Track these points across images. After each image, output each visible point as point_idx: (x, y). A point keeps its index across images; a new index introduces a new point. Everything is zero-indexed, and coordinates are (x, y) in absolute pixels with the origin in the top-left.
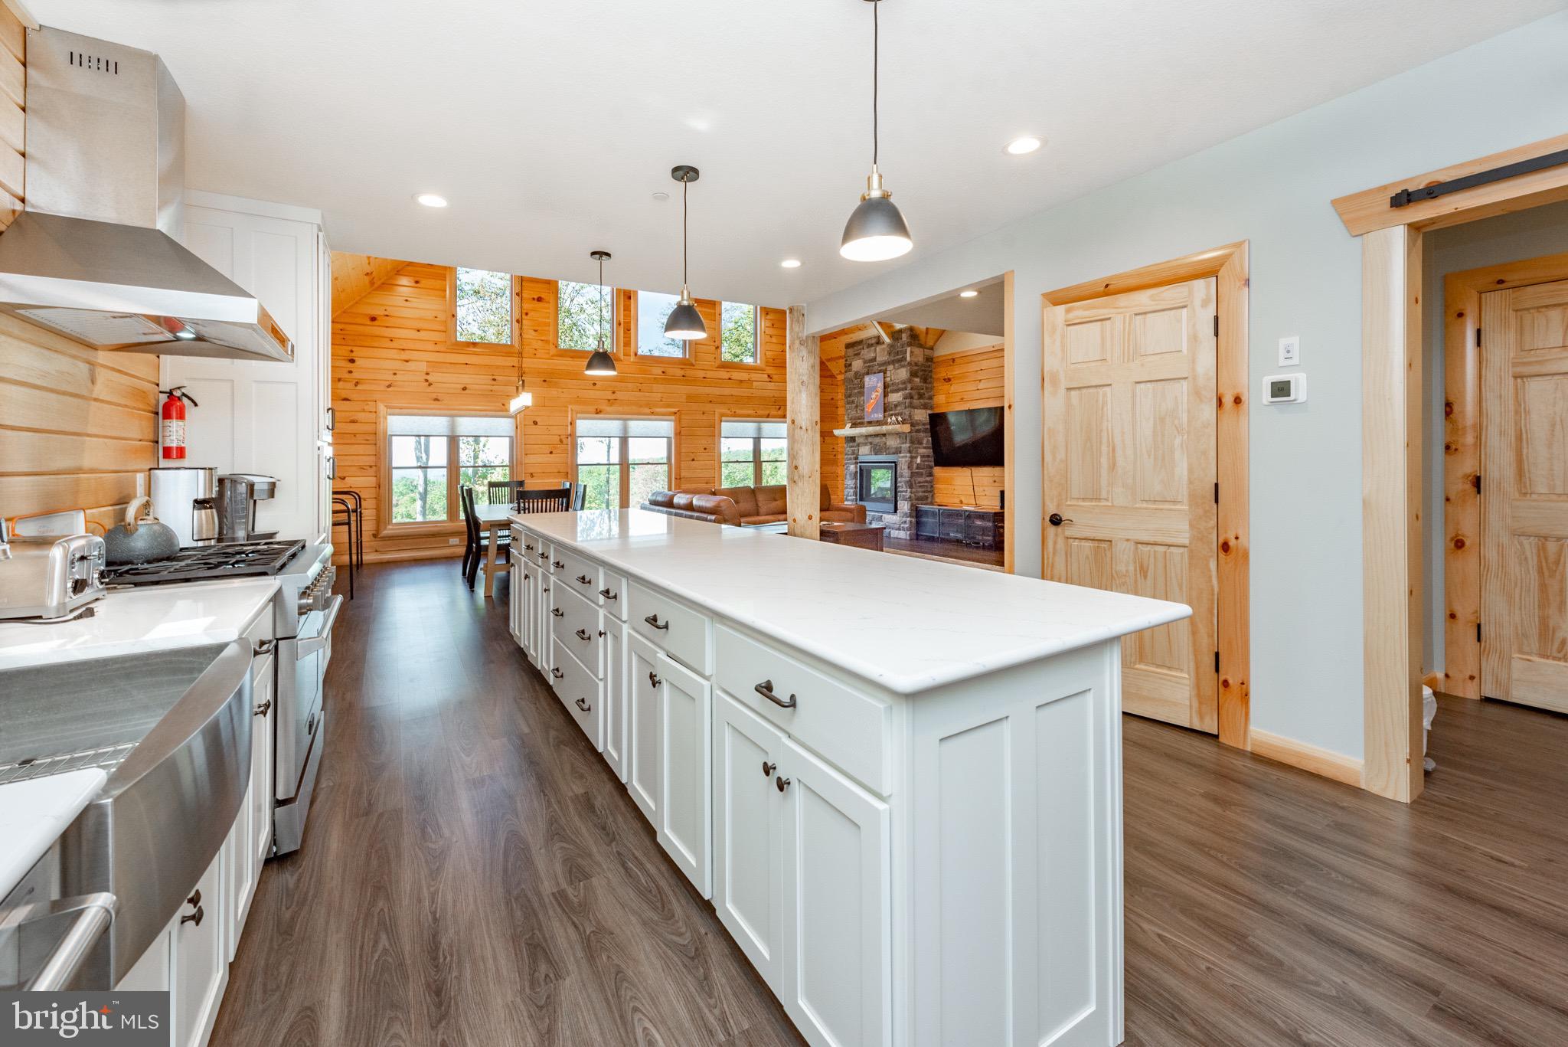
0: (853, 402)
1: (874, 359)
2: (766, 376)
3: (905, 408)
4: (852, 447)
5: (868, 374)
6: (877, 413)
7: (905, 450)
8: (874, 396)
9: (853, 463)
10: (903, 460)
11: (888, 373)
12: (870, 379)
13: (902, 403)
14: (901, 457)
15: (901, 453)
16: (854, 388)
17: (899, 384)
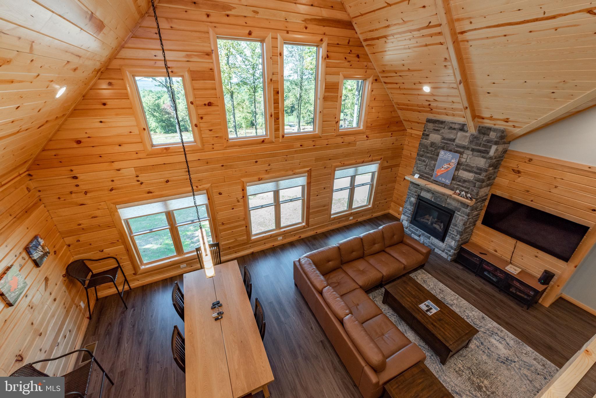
0: (424, 161)
1: (454, 140)
2: (365, 136)
3: (475, 186)
4: (416, 188)
5: (443, 148)
6: (445, 178)
7: (463, 212)
8: (446, 166)
9: (414, 198)
10: (460, 217)
11: (465, 156)
12: (445, 154)
13: (473, 182)
14: (458, 215)
15: (459, 211)
16: (428, 152)
17: (473, 167)
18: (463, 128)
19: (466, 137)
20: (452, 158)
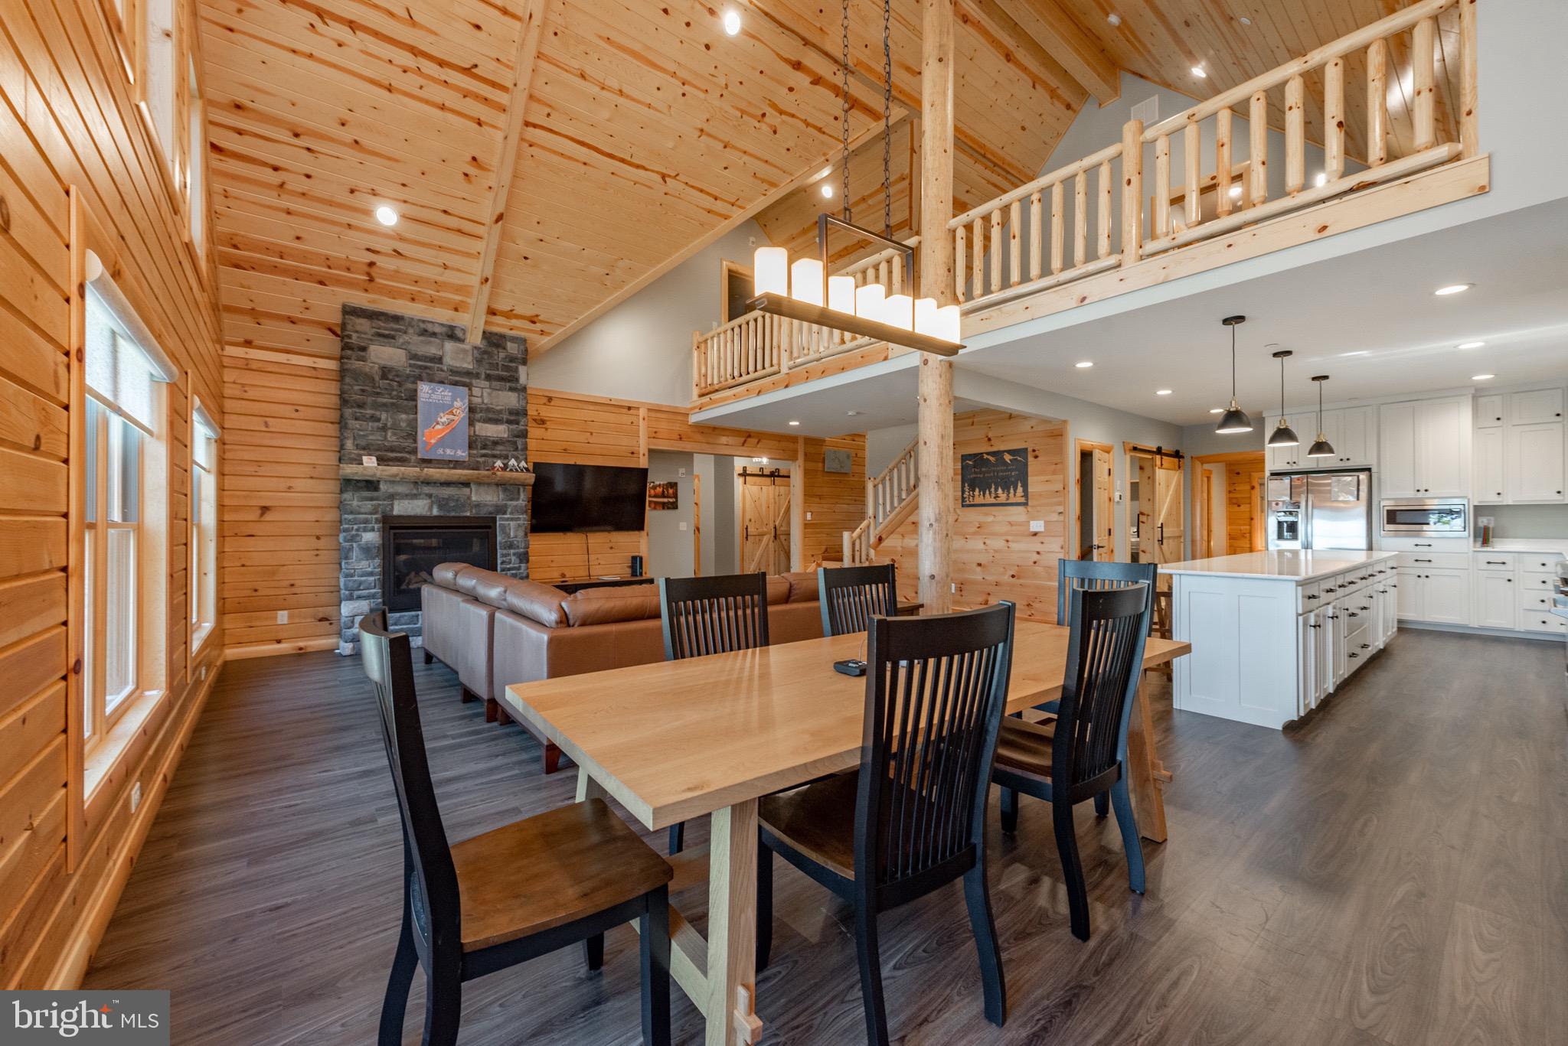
1: (440, 360)
5: (421, 379)
6: (453, 448)
7: (516, 510)
8: (444, 419)
9: (373, 530)
10: (512, 524)
11: (476, 391)
12: (434, 390)
13: (509, 441)
14: (507, 519)
15: (505, 513)
16: (378, 393)
17: (500, 412)
18: (452, 334)
19: (465, 351)
20: (454, 399)
